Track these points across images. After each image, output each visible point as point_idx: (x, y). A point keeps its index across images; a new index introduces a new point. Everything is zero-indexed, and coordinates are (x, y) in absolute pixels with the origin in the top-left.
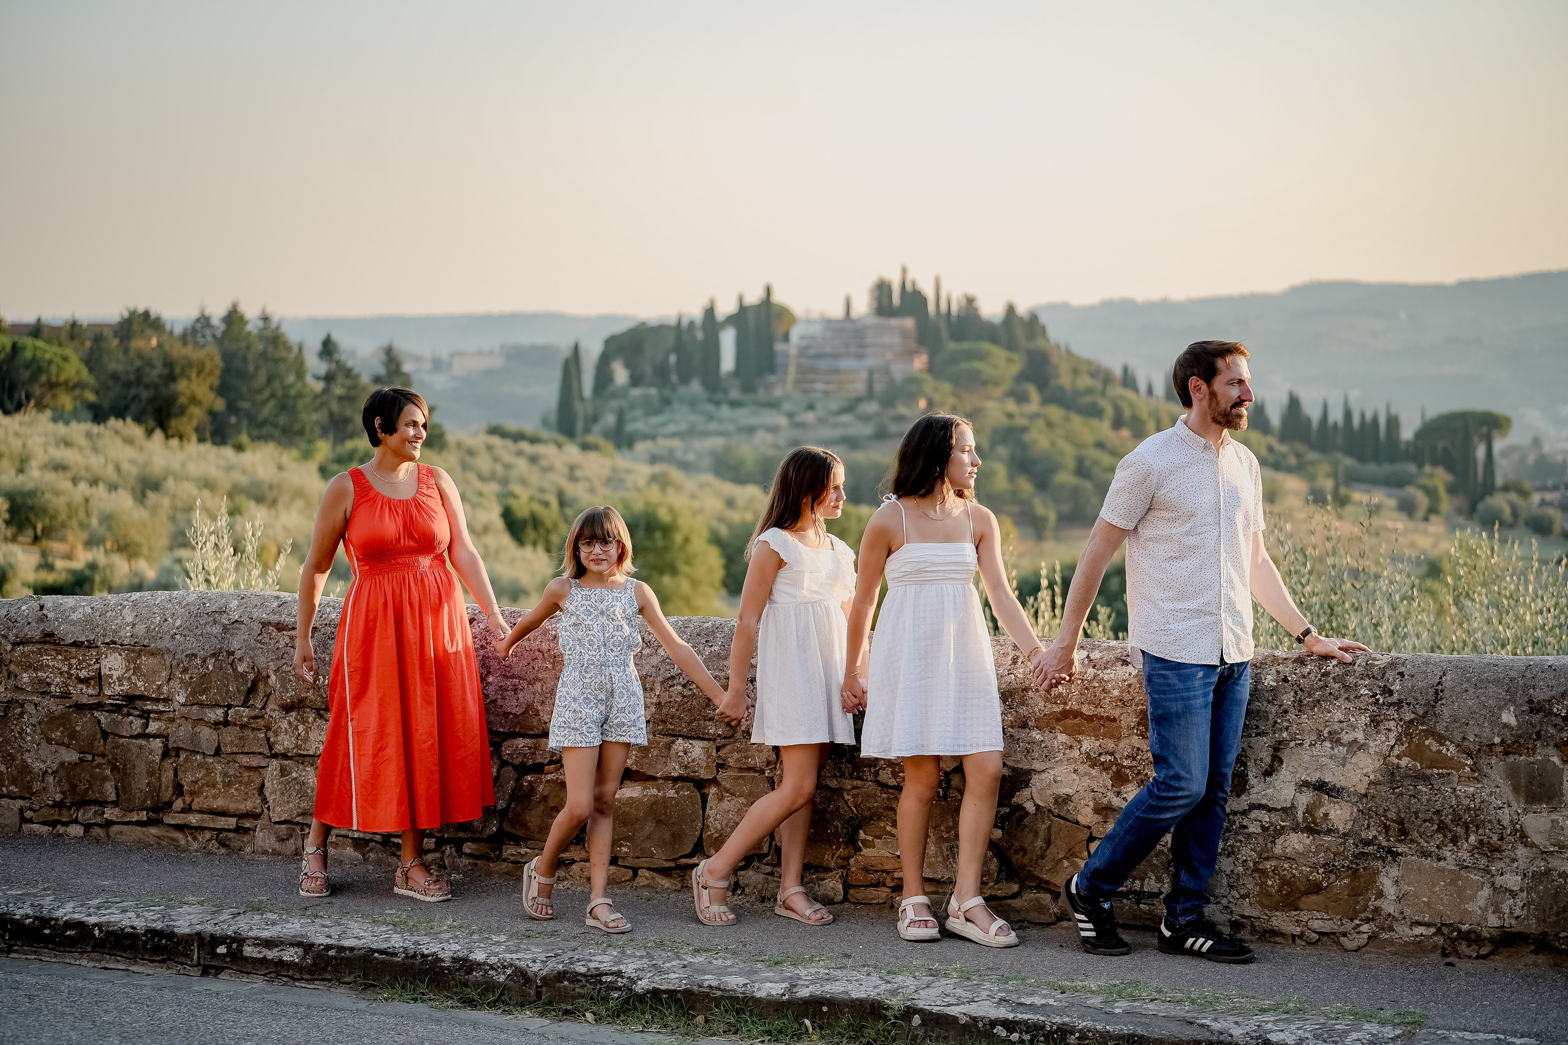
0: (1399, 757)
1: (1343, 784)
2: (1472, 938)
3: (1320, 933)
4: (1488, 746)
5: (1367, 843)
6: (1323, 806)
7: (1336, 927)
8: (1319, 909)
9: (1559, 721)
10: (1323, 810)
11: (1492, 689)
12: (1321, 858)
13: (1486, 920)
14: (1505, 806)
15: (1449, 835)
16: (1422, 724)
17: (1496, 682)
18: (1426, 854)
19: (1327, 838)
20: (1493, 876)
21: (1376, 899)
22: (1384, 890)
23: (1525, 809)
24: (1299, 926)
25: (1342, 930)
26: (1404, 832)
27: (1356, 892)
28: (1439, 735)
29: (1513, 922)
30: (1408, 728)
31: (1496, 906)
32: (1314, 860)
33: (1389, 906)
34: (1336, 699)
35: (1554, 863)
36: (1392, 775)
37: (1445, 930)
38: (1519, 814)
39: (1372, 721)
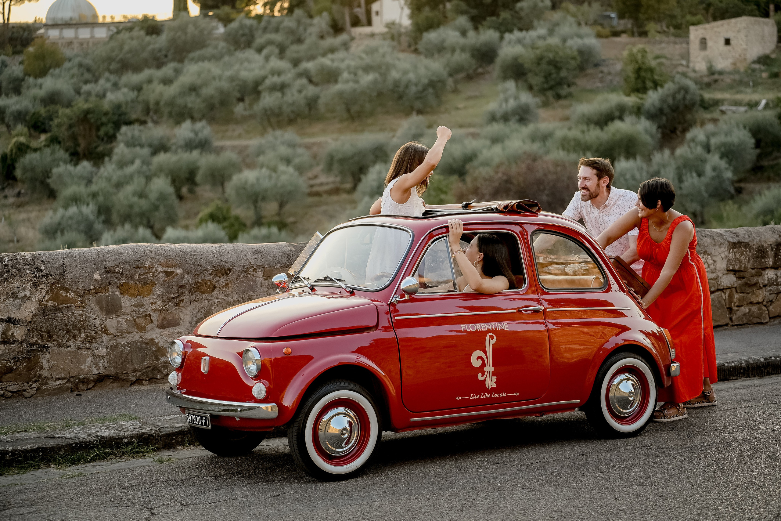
0: (47, 301)
1: (20, 317)
2: (85, 381)
3: (12, 392)
4: (88, 290)
5: (33, 344)
6: (11, 330)
7: (21, 387)
8: (12, 380)
9: (119, 275)
10: (11, 332)
11: (87, 264)
12: (11, 355)
13: (91, 372)
14: (97, 317)
15: (72, 335)
16: (58, 284)
17: (88, 260)
18: (61, 345)
19: (13, 345)
20: (93, 350)
21: (40, 370)
22: (43, 365)
23: (105, 318)
24: (2, 390)
25: (24, 388)
26: (50, 336)
27: (29, 369)
28: (66, 288)
29: (104, 370)
30: (52, 286)
31: (96, 364)
32: (8, 357)
33: (45, 374)
34: (15, 277)
35: (119, 340)
36: (43, 310)
37: (72, 380)
38: (103, 320)
39: (34, 285)
